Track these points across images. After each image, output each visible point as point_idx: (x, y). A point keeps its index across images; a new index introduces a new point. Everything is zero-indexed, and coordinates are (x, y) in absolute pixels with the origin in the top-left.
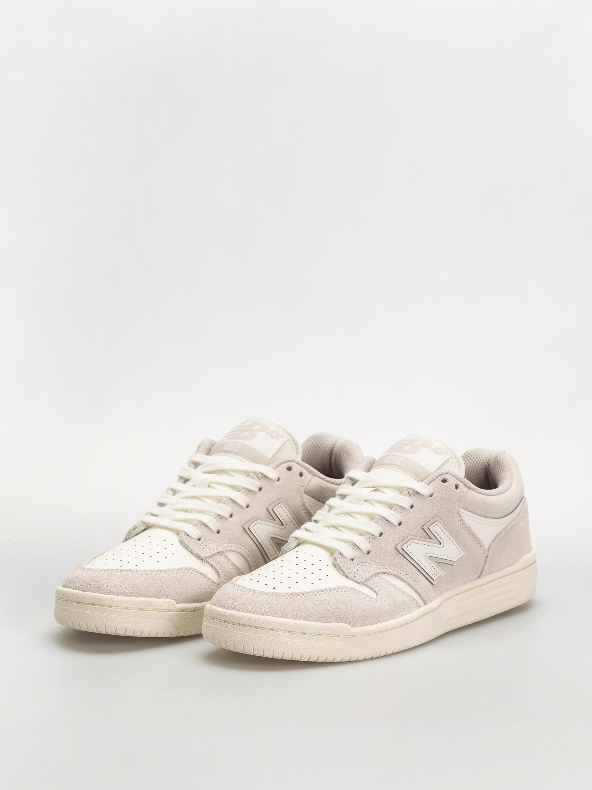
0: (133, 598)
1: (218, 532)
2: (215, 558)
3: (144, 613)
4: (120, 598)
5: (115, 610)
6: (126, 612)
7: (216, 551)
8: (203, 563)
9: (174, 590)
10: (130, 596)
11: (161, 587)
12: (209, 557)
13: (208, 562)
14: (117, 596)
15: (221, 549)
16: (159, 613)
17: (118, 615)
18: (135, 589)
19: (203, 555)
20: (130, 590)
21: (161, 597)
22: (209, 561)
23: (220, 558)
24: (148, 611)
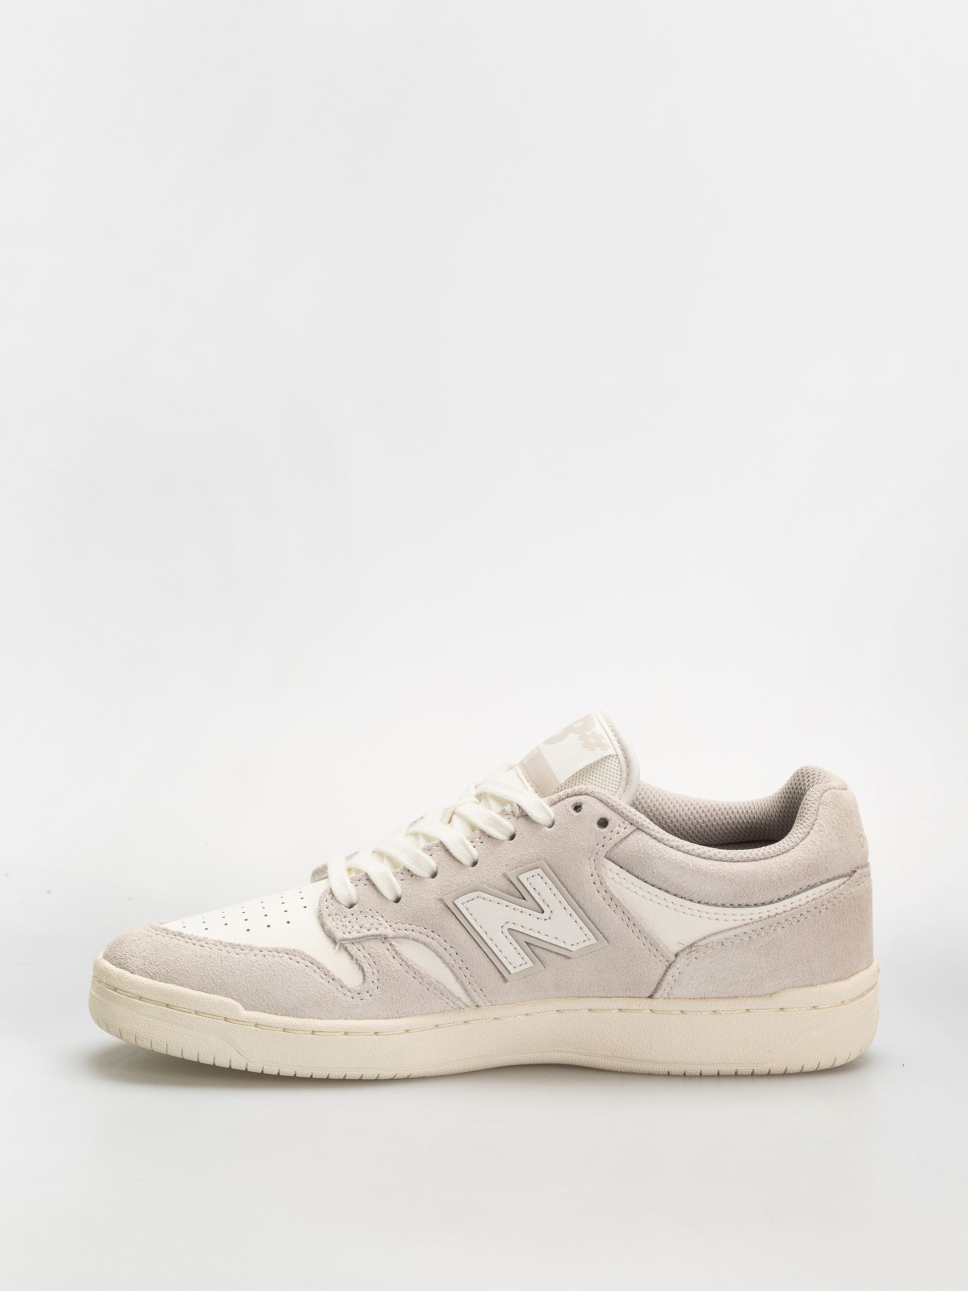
0: (156, 982)
1: (398, 900)
2: (366, 944)
3: (170, 1013)
4: (135, 977)
5: (121, 998)
6: (137, 1004)
7: (373, 932)
8: (334, 948)
9: (244, 983)
10: (152, 978)
11: (217, 974)
12: (353, 941)
13: (346, 949)
14: (132, 974)
15: (389, 932)
16: (202, 1018)
17: (125, 1008)
18: (165, 966)
19: (339, 935)
20: (156, 968)
21: (213, 992)
22: (349, 947)
23: (379, 948)
24: (179, 1011)
